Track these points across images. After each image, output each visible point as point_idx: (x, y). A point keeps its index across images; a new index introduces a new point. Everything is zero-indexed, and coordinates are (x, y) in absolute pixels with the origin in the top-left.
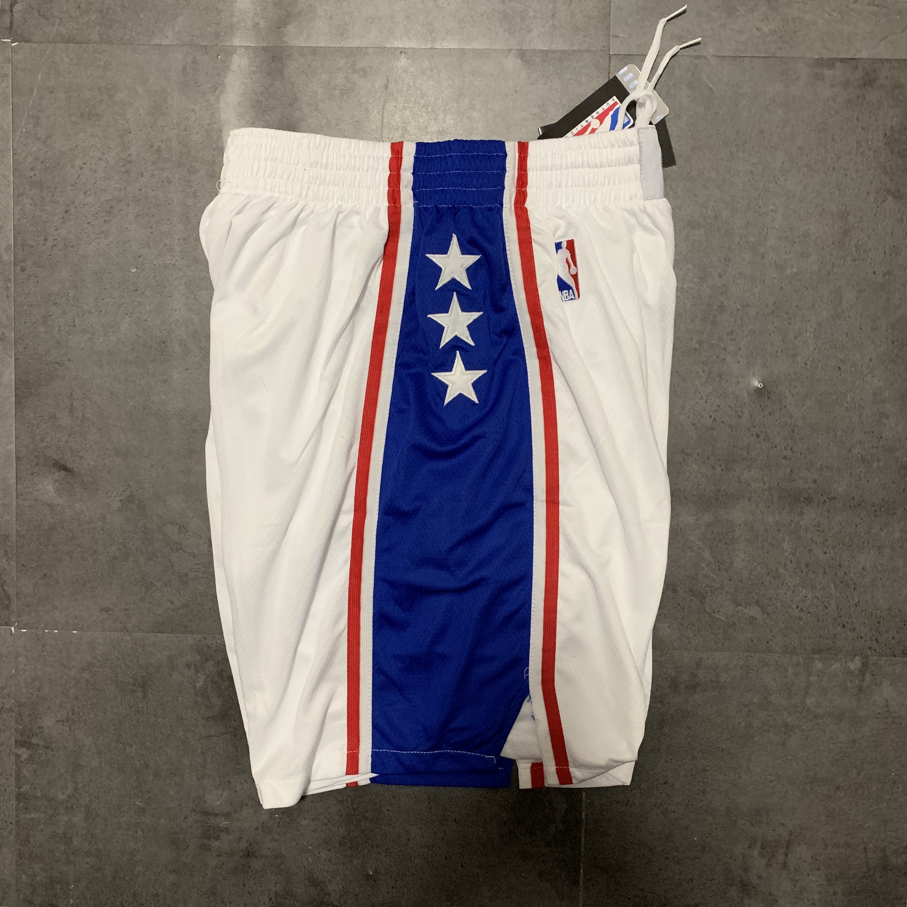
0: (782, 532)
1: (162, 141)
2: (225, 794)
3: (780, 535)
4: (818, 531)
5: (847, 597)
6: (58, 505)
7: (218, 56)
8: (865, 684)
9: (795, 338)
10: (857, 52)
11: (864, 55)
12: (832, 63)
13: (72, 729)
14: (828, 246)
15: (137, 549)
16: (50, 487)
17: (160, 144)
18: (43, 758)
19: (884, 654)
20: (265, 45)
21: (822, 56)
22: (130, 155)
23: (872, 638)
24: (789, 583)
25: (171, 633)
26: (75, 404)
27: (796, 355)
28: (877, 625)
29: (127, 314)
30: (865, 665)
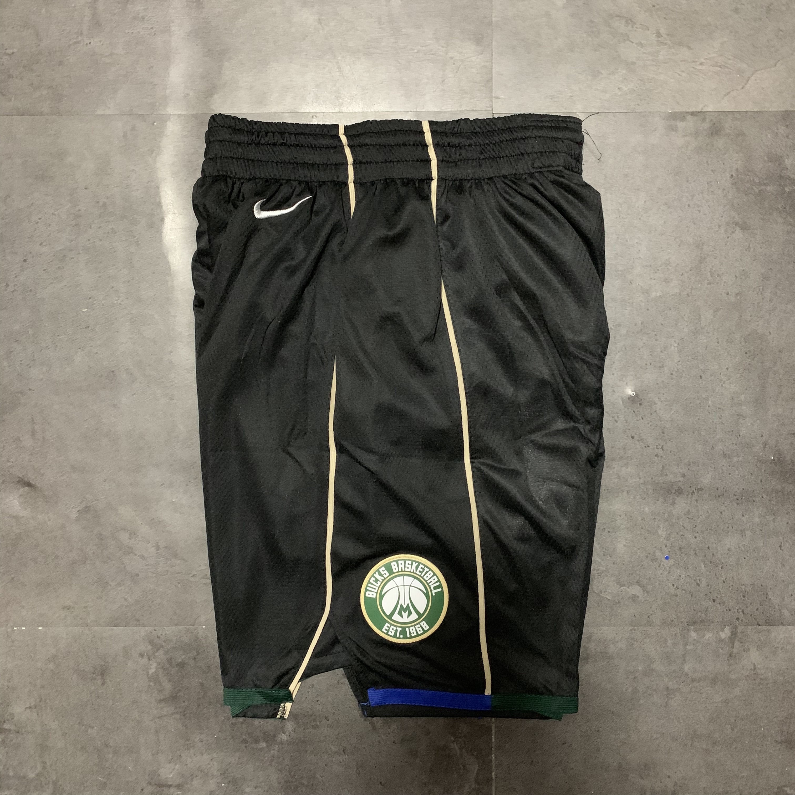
0: (657, 520)
1: (107, 198)
2: (177, 767)
3: (656, 523)
4: (688, 518)
5: (716, 575)
6: (23, 517)
7: (154, 122)
8: (735, 650)
9: (661, 351)
10: (705, 106)
11: (710, 109)
12: (684, 117)
13: (40, 714)
14: (687, 272)
15: (94, 553)
16: (16, 501)
17: (105, 200)
18: (14, 741)
19: (750, 624)
20: (195, 112)
21: (675, 111)
22: (79, 210)
23: (739, 610)
24: (665, 564)
25: (126, 626)
26: (36, 427)
27: (663, 367)
28: (743, 598)
29: (80, 348)
30: (734, 634)
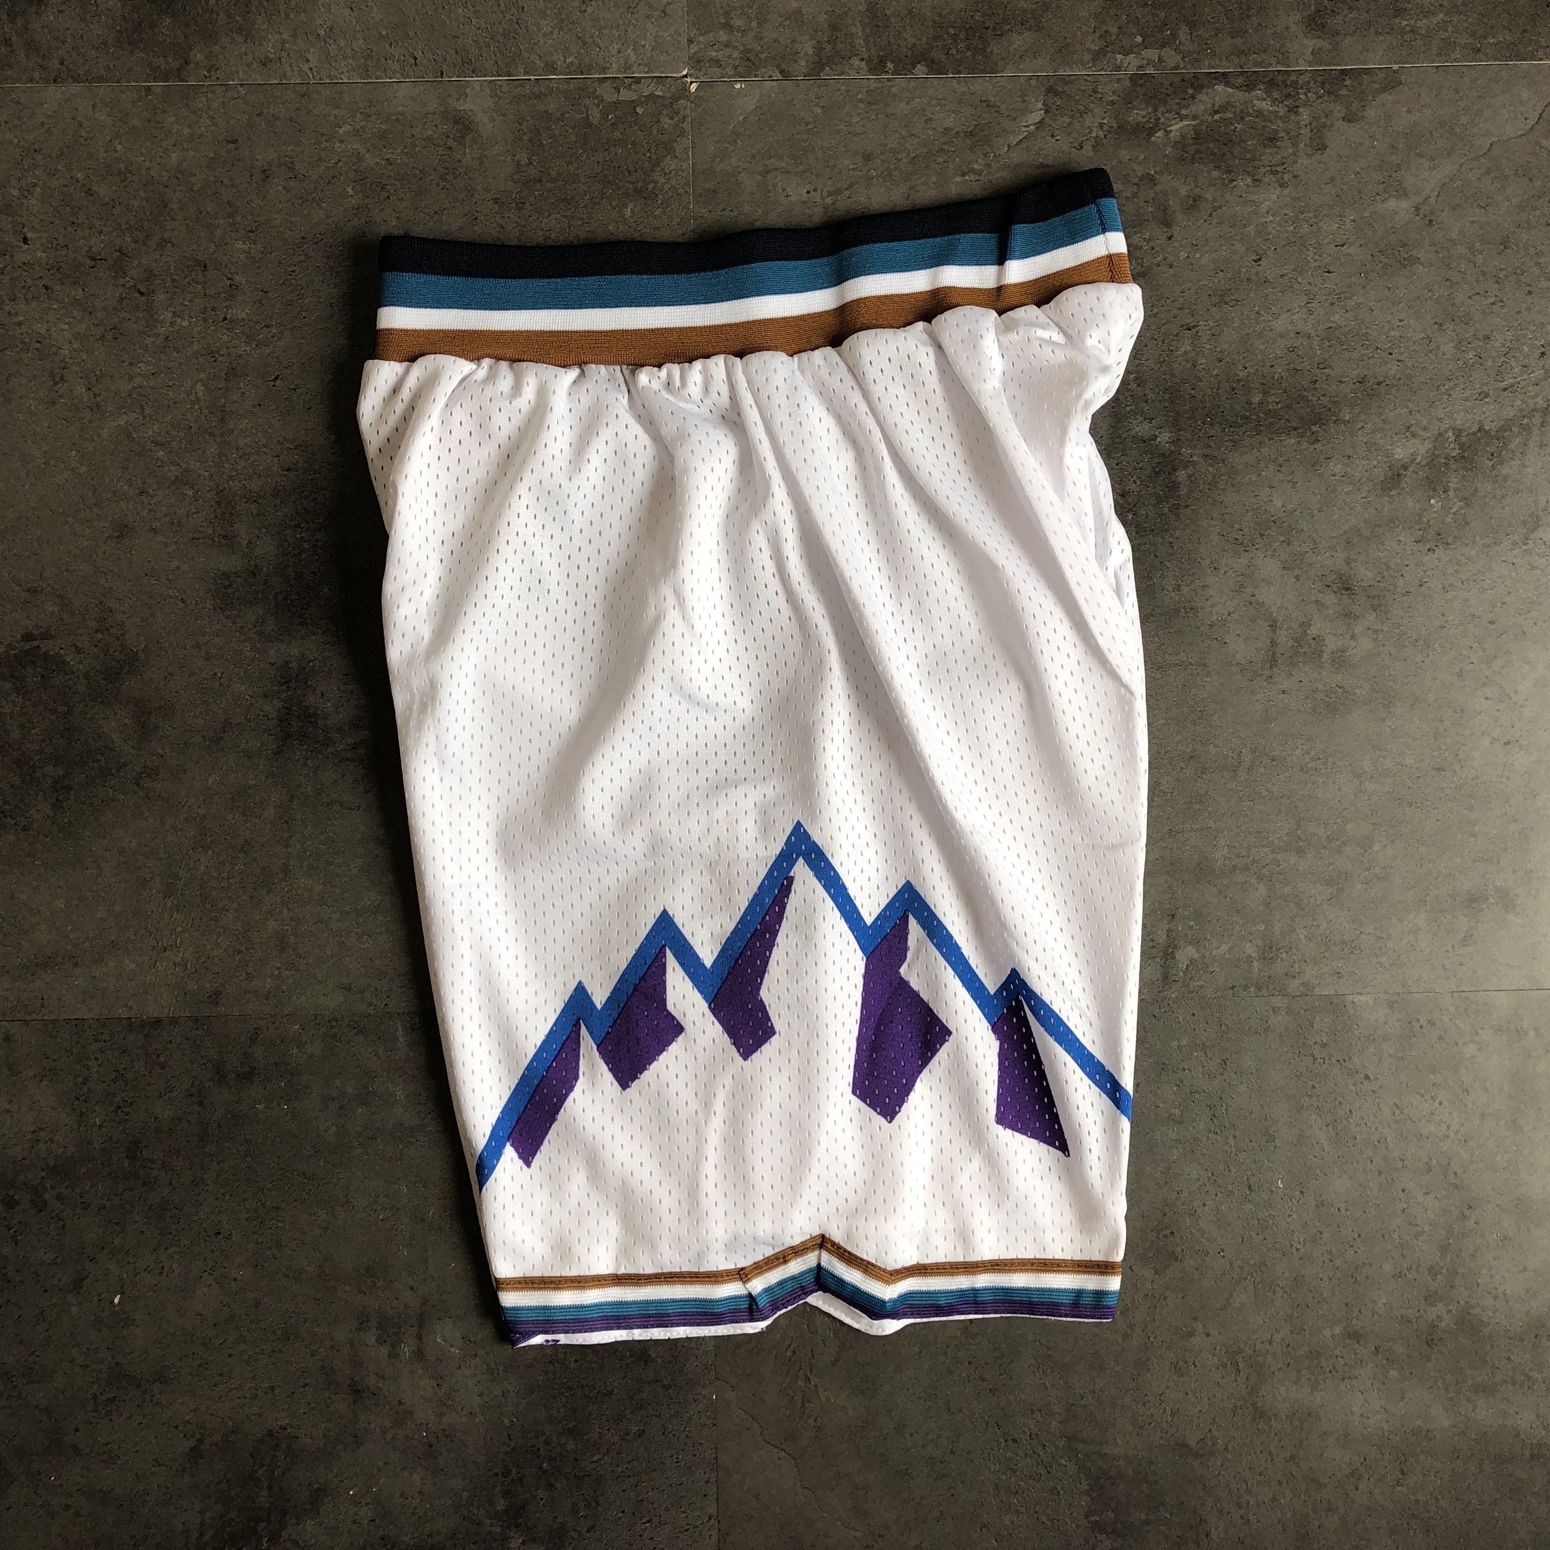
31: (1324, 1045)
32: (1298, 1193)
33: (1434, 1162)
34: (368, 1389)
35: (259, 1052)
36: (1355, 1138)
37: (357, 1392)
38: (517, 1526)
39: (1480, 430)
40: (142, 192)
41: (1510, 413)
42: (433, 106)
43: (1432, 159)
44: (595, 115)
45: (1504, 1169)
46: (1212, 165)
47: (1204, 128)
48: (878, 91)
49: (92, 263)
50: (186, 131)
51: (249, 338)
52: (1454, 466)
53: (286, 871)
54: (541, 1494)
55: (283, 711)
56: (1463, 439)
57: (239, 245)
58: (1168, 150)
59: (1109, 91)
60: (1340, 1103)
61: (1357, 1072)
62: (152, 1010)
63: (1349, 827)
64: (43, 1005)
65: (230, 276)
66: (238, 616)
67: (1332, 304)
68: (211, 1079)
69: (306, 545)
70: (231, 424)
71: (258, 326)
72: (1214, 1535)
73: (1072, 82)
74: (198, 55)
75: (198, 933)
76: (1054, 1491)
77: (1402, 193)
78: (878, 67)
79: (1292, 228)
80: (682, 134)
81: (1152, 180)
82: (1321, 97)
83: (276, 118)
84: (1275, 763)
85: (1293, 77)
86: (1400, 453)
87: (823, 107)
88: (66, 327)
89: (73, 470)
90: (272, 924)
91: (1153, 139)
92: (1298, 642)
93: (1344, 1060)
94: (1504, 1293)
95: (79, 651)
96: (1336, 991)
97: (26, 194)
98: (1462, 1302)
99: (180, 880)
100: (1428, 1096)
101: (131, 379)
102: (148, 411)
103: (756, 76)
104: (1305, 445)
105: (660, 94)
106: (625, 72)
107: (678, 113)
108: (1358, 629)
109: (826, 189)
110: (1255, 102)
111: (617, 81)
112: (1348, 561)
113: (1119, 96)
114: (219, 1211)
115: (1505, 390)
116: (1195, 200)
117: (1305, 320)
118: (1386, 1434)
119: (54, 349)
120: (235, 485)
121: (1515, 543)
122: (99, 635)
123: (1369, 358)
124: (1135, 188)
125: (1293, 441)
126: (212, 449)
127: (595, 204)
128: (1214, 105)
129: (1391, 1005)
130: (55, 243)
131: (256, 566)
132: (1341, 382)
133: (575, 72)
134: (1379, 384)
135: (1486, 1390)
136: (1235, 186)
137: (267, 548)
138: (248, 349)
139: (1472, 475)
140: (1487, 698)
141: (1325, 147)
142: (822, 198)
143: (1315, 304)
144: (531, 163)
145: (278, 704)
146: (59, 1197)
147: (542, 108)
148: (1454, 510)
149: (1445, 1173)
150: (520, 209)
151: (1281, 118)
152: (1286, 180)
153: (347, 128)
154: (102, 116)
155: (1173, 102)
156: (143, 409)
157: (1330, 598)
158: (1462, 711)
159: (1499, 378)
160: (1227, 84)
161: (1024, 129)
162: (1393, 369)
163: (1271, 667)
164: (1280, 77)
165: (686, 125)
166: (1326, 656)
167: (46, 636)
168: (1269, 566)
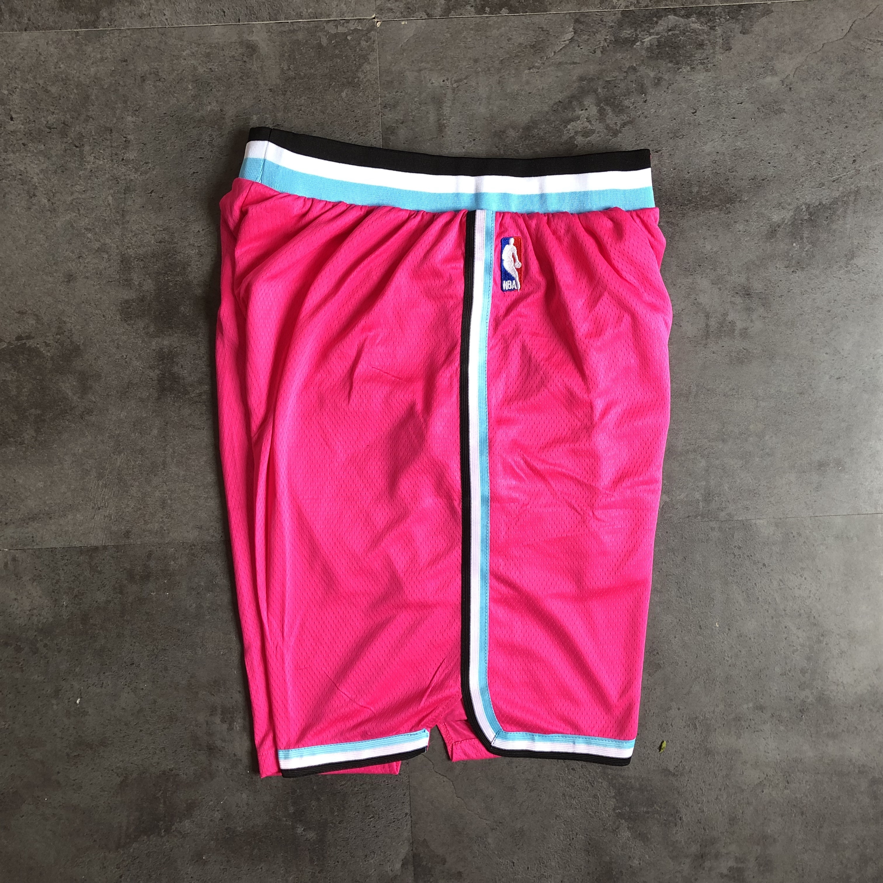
31: (740, 548)
32: (727, 630)
33: (802, 611)
34: (217, 747)
35: (152, 564)
36: (758, 599)
37: (211, 749)
38: (300, 821)
39: (820, 204)
40: (75, 91)
41: (837, 194)
42: (235, 38)
43: (791, 53)
44: (324, 41)
45: (841, 614)
46: (668, 60)
47: (663, 40)
48: (481, 24)
49: (48, 130)
50: (99, 56)
51: (137, 170)
52: (806, 225)
53: (164, 463)
54: (314, 803)
55: (160, 376)
56: (811, 210)
57: (129, 118)
58: (644, 52)
59: (610, 20)
60: (749, 579)
61: (758, 562)
62: (93, 542)
63: (751, 427)
64: (33, 541)
65: (125, 136)
66: (134, 324)
67: (736, 136)
68: (126, 579)
69: (171, 284)
70: (127, 218)
71: (141, 163)
72: (684, 819)
73: (589, 16)
74: (104, 13)
75: (117, 500)
76: (595, 796)
77: (773, 72)
78: (480, 10)
79: (713, 94)
80: (373, 50)
81: (634, 69)
82: (728, 20)
83: (148, 47)
84: (709, 392)
85: (712, 10)
86: (776, 218)
87: (451, 33)
88: (36, 166)
89: (41, 245)
90: (157, 494)
91: (635, 46)
92: (721, 324)
93: (751, 556)
94: (842, 682)
95: (47, 345)
96: (746, 517)
97: (11, 93)
98: (819, 688)
99: (107, 470)
100: (798, 575)
101: (72, 194)
102: (82, 211)
103: (413, 17)
104: (723, 215)
105: (361, 28)
106: (341, 17)
107: (371, 39)
108: (754, 316)
109: (453, 79)
110: (691, 24)
111: (336, 22)
112: (748, 279)
113: (615, 23)
114: (133, 652)
115: (834, 181)
116: (659, 80)
117: (722, 146)
118: (779, 761)
119: (29, 179)
120: (131, 252)
121: (841, 267)
122: (59, 336)
123: (757, 166)
124: (625, 74)
125: (715, 213)
126: (118, 232)
127: (326, 90)
128: (668, 27)
129: (777, 525)
130: (28, 120)
131: (143, 296)
132: (742, 179)
133: (314, 18)
134: (763, 180)
135: (833, 736)
136: (681, 72)
137: (149, 285)
138: (136, 176)
139: (816, 229)
140: (827, 354)
141: (730, 49)
142: (452, 84)
143: (727, 136)
144: (290, 69)
145: (157, 372)
146: (45, 645)
147: (295, 38)
148: (806, 249)
149: (808, 617)
150: (284, 95)
151: (706, 33)
152: (709, 67)
153: (187, 52)
154: (52, 49)
155: (645, 26)
156: (79, 210)
157: (738, 300)
158: (813, 361)
159: (830, 175)
160: (675, 15)
161: (563, 43)
162: (771, 171)
163: (706, 339)
164: (705, 10)
165: (375, 46)
166: (736, 332)
167: (29, 337)
168: (704, 283)
